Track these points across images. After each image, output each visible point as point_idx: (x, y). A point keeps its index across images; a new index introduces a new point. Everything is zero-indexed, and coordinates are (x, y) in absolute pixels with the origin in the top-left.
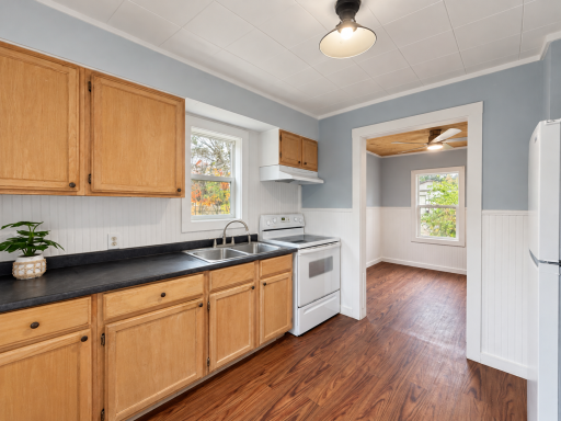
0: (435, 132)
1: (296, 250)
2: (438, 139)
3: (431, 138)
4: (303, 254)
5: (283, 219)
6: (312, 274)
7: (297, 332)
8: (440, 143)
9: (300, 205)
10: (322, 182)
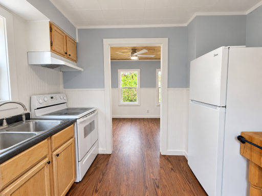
0: (134, 50)
1: (75, 121)
2: (135, 54)
3: (132, 53)
4: (81, 123)
5: (52, 98)
6: (86, 135)
7: (79, 179)
8: (136, 56)
9: (62, 86)
10: (82, 70)
